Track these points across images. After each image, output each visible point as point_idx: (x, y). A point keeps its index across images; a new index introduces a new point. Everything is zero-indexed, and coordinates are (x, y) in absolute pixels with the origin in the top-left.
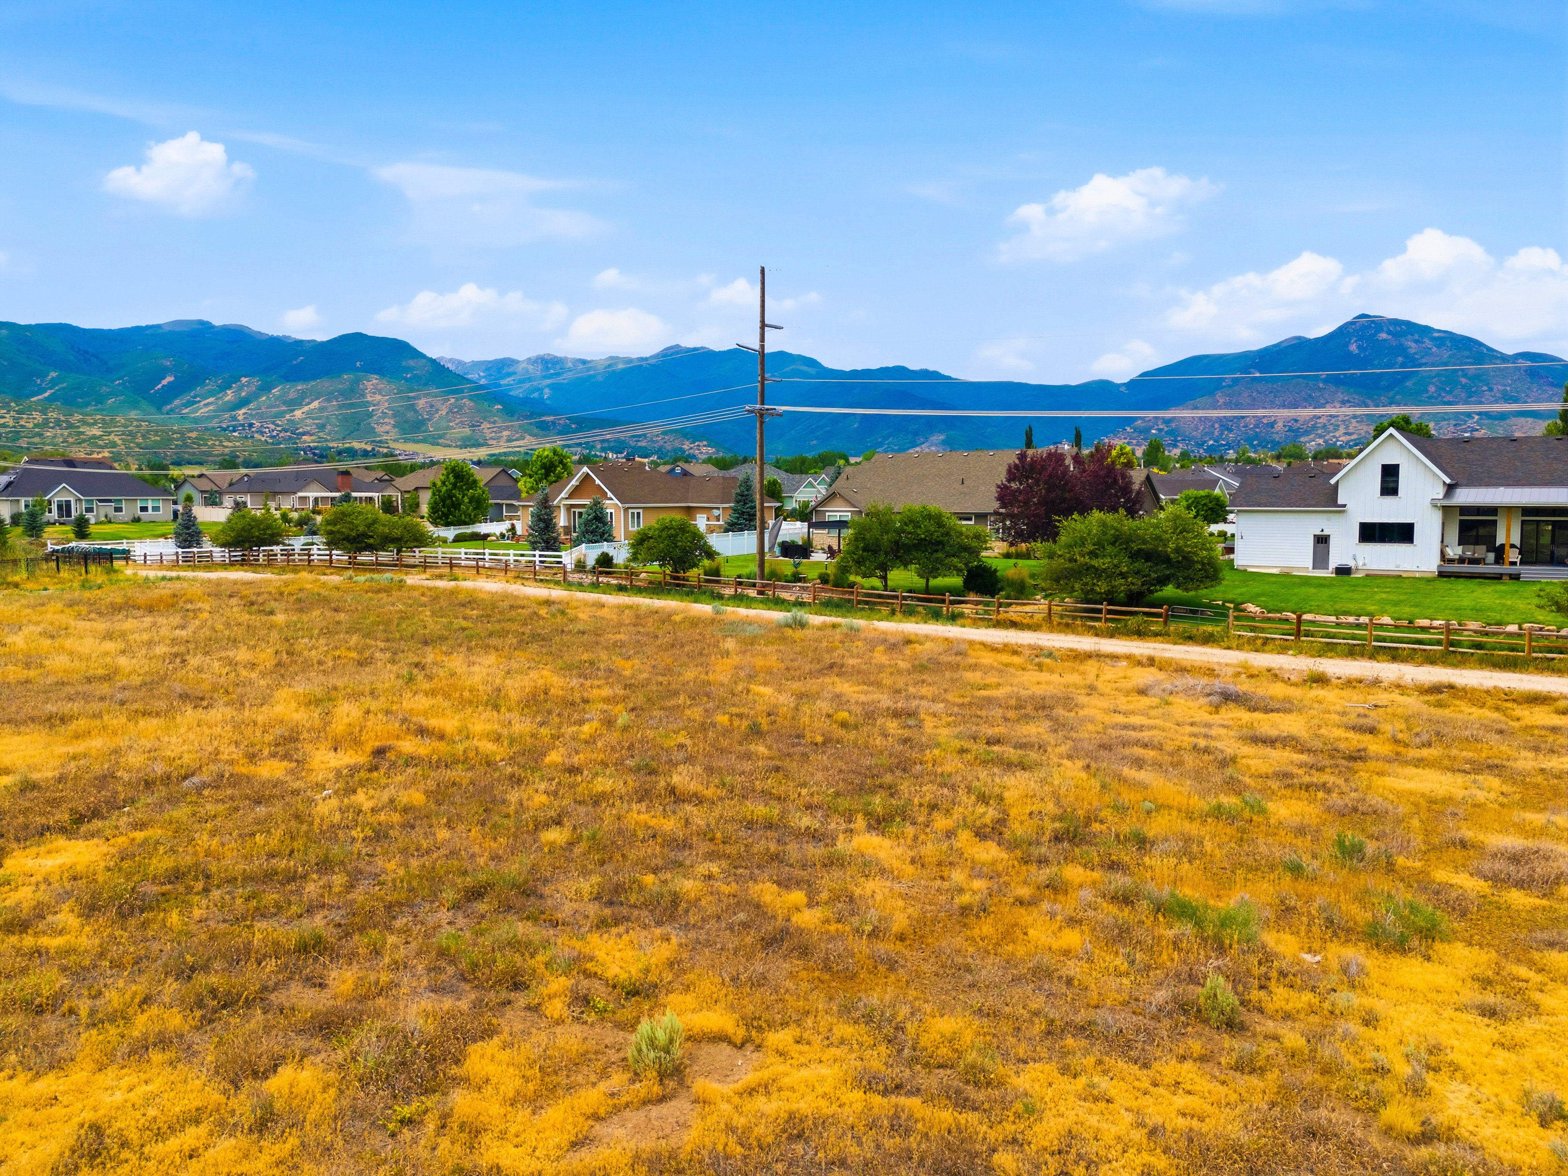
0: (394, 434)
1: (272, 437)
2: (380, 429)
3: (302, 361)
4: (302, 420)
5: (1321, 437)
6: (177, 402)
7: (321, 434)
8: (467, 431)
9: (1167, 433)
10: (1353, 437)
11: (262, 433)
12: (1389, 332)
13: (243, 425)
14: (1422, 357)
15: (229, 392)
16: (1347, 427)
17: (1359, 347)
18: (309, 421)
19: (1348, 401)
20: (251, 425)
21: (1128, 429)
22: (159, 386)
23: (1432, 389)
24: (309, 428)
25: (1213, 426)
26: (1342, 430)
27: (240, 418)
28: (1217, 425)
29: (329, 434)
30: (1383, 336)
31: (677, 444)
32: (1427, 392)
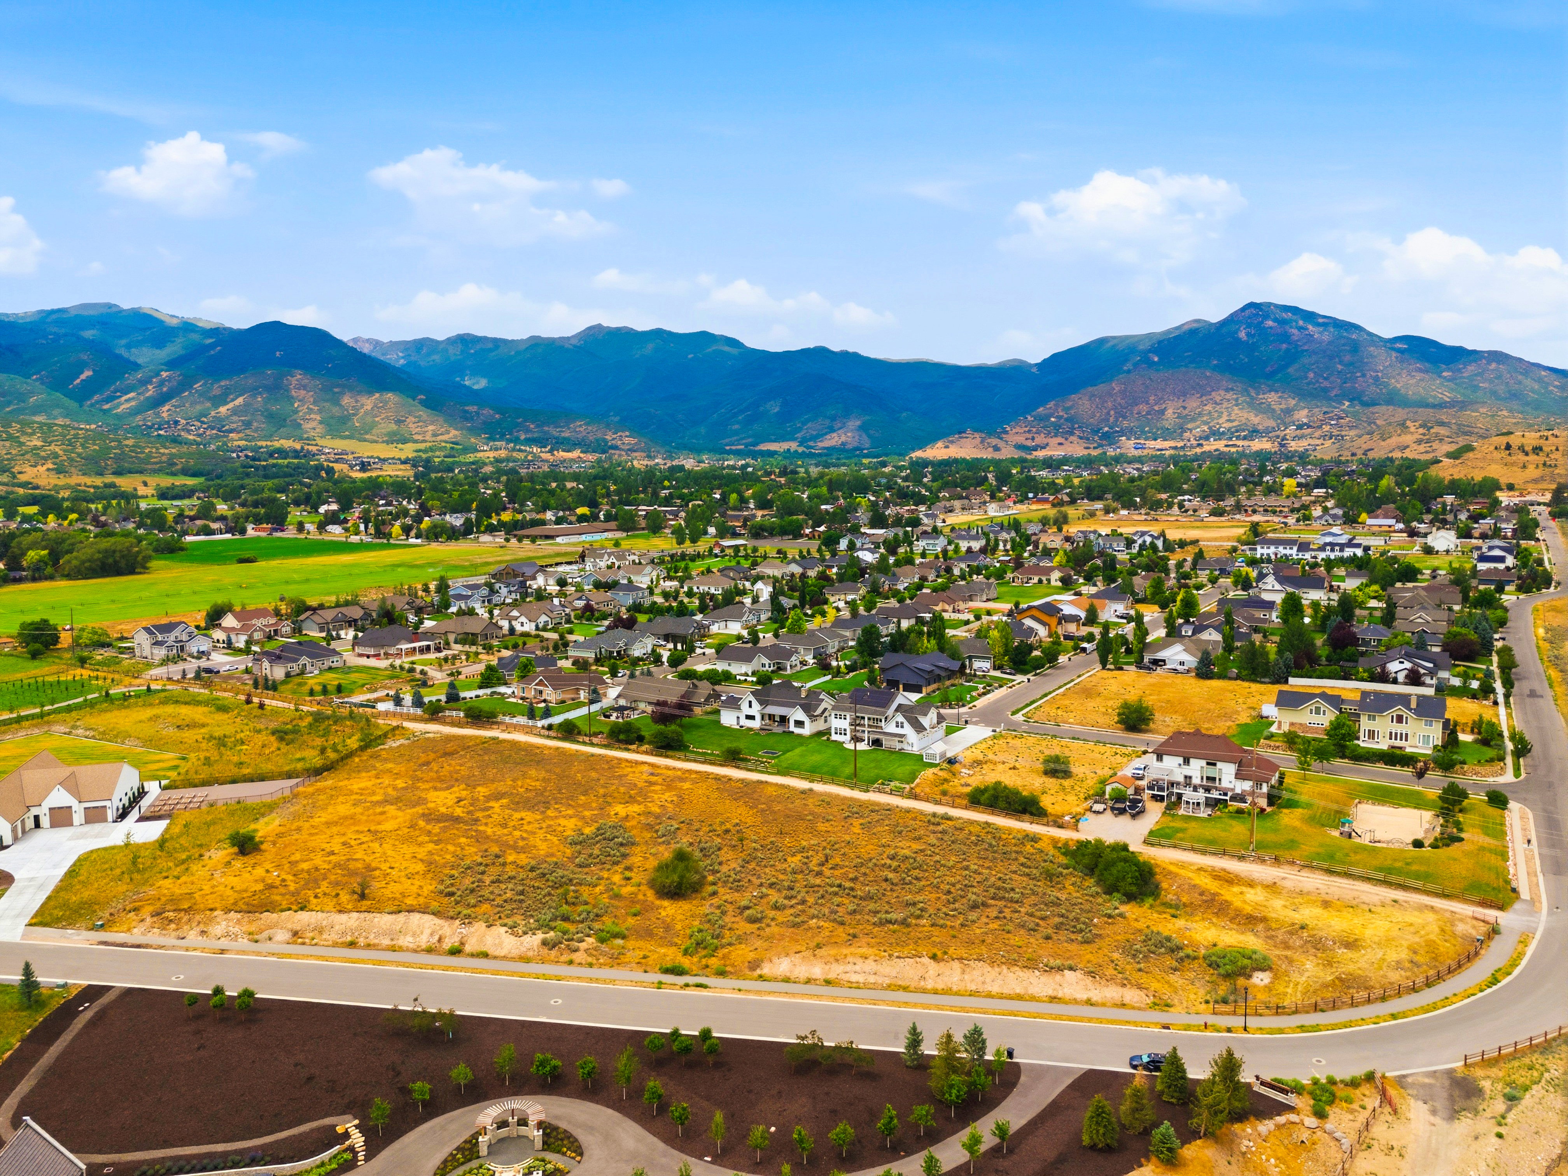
0: (320, 429)
1: (199, 435)
2: (307, 426)
3: (220, 351)
4: (227, 417)
5: (1206, 423)
6: (96, 397)
7: (248, 432)
8: (393, 427)
9: (1067, 420)
10: (1235, 424)
11: (189, 431)
12: (1275, 320)
13: (168, 422)
14: (1305, 344)
15: (150, 387)
16: (1229, 415)
17: (1248, 334)
18: (235, 418)
19: (1232, 389)
20: (176, 423)
21: (1029, 418)
22: (78, 381)
23: (1311, 375)
24: (235, 426)
25: (1108, 413)
26: (1225, 417)
27: (165, 415)
28: (1112, 413)
29: (256, 430)
30: (1270, 323)
31: (599, 435)
32: (1306, 378)
